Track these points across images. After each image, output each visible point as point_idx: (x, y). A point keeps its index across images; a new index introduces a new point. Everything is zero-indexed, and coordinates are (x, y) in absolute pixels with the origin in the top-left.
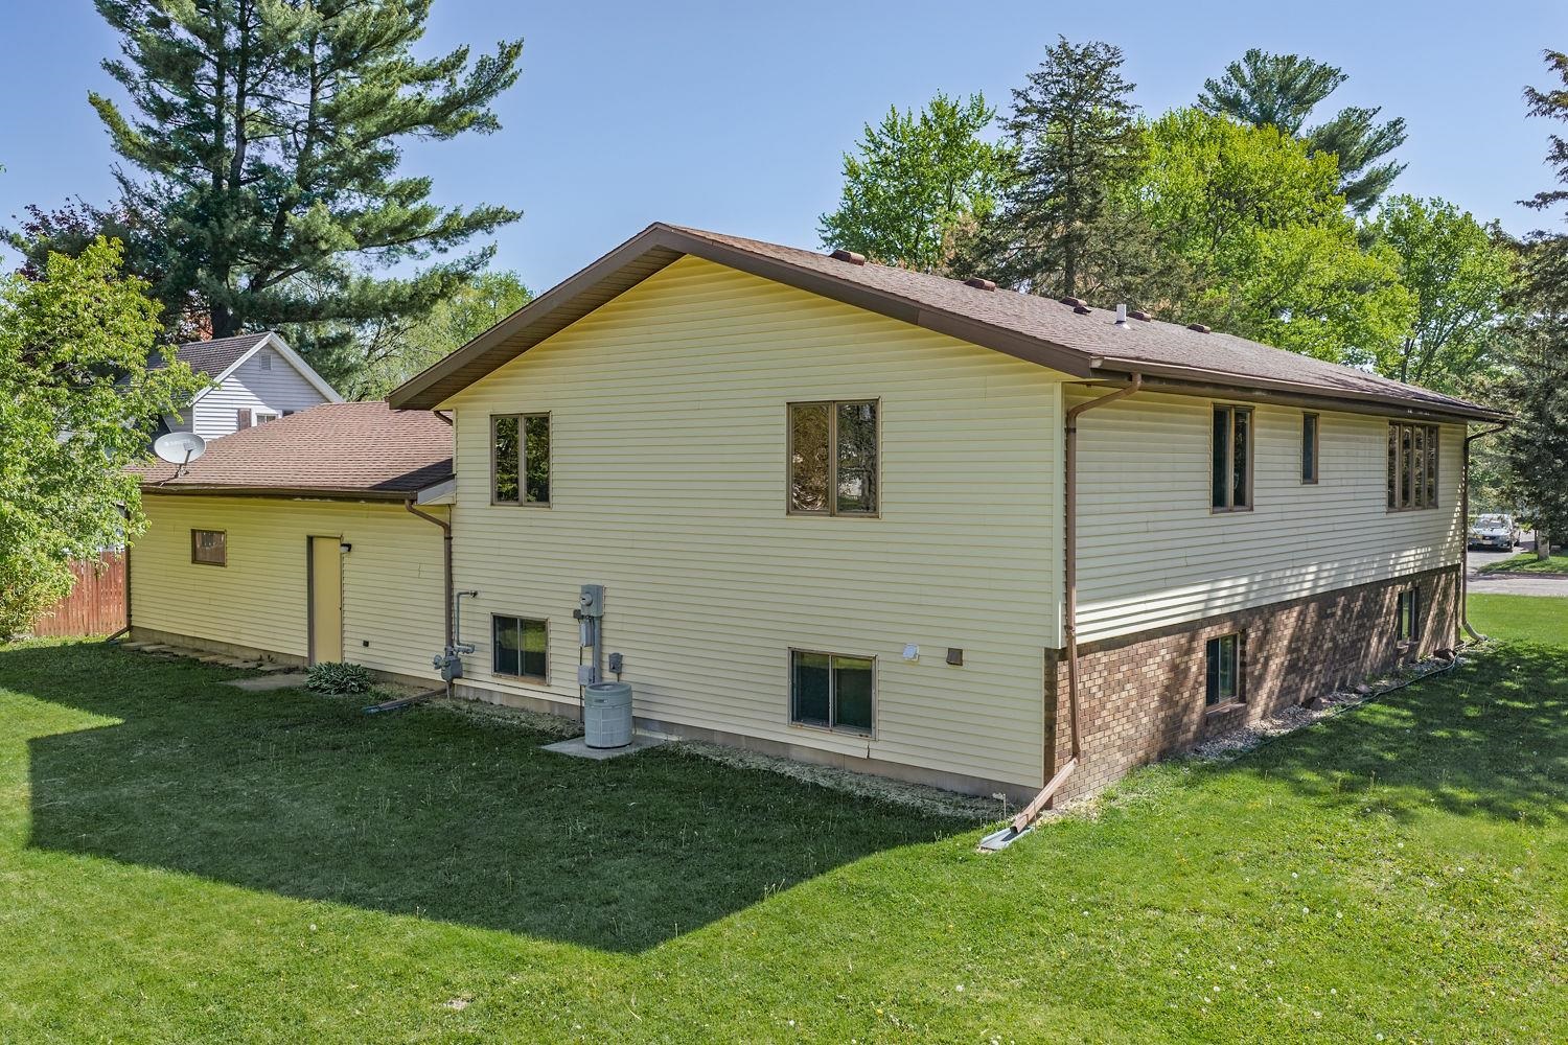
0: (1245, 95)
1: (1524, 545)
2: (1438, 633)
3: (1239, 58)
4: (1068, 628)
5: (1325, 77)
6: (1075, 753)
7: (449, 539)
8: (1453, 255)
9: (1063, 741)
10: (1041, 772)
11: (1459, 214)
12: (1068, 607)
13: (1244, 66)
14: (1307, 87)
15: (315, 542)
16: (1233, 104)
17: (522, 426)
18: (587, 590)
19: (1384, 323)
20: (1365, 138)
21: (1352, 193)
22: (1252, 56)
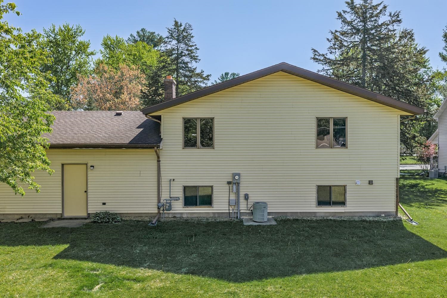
7: (159, 161)
10: (395, 208)
15: (65, 166)
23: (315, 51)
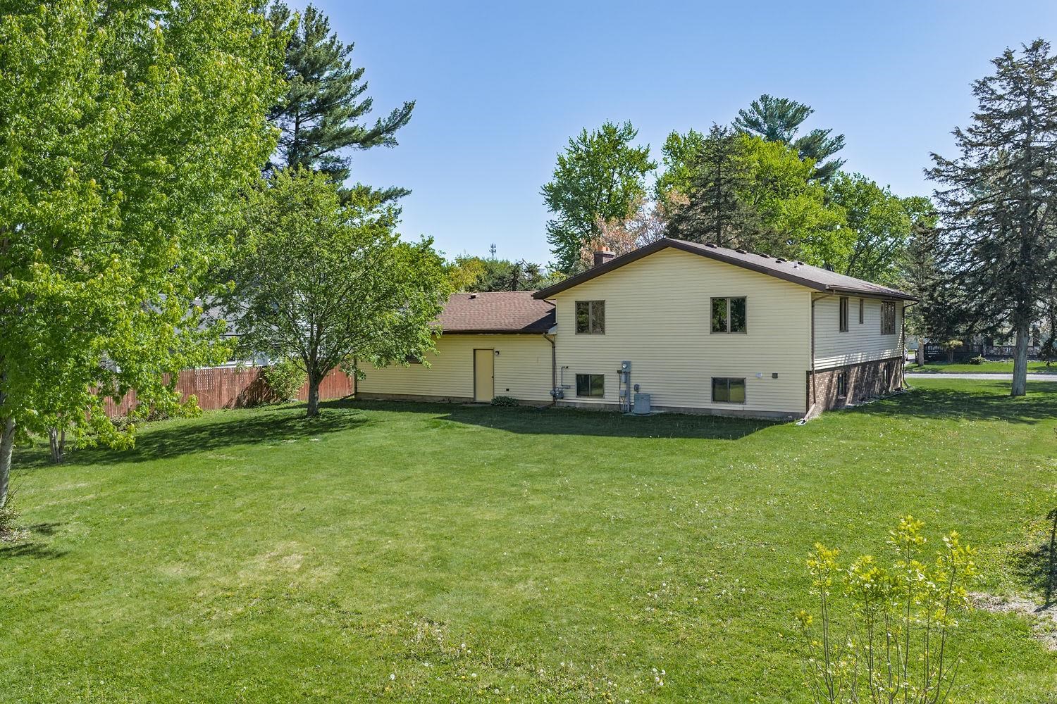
0: (761, 120)
1: (910, 360)
2: (895, 382)
3: (757, 99)
4: (813, 365)
5: (803, 110)
6: (815, 402)
7: (554, 347)
8: (865, 205)
9: (811, 399)
10: (805, 408)
11: (869, 182)
12: (812, 358)
13: (759, 103)
14: (794, 116)
15: (477, 352)
16: (754, 124)
17: (590, 305)
18: (624, 363)
19: (841, 247)
20: (824, 145)
21: (819, 174)
22: (764, 98)
23: (936, 157)
